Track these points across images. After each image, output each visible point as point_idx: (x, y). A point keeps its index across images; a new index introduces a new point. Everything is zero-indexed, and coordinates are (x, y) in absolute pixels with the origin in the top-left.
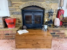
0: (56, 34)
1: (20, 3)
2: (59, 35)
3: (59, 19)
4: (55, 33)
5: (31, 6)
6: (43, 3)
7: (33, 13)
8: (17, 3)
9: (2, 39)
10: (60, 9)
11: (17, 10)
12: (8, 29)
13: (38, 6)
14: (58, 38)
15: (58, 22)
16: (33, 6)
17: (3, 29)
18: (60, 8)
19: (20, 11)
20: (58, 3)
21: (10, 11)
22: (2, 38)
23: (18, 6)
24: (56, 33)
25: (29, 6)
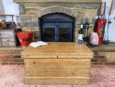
1: (37, 8)
2: (97, 60)
3: (98, 34)
6: (72, 9)
7: (57, 24)
8: (33, 9)
9: (10, 64)
10: (99, 19)
11: (32, 19)
12: (19, 49)
13: (64, 13)
14: (95, 64)
15: (95, 39)
16: (57, 13)
17: (11, 48)
18: (100, 17)
19: (37, 20)
22: (9, 62)
23: (35, 14)
25: (50, 14)
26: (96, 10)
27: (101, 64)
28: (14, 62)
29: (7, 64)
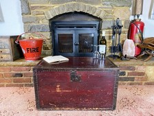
0: (126, 76)
2: (134, 78)
3: (134, 42)
4: (123, 74)
5: (70, 13)
9: (7, 86)
10: (135, 20)
11: (41, 22)
13: (86, 12)
15: (130, 48)
16: (76, 12)
18: (136, 18)
19: (47, 23)
20: (130, 6)
22: (6, 84)
23: (44, 14)
24: (127, 72)
25: (66, 14)
26: (131, 9)
27: (139, 84)
28: (13, 83)
29: (3, 86)
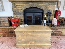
1: (22, 5)
2: (56, 33)
6: (42, 5)
7: (33, 13)
9: (7, 36)
12: (12, 28)
14: (55, 36)
21: (13, 12)
25: (30, 8)
26: (56, 6)
28: (9, 35)
29: (5, 36)
